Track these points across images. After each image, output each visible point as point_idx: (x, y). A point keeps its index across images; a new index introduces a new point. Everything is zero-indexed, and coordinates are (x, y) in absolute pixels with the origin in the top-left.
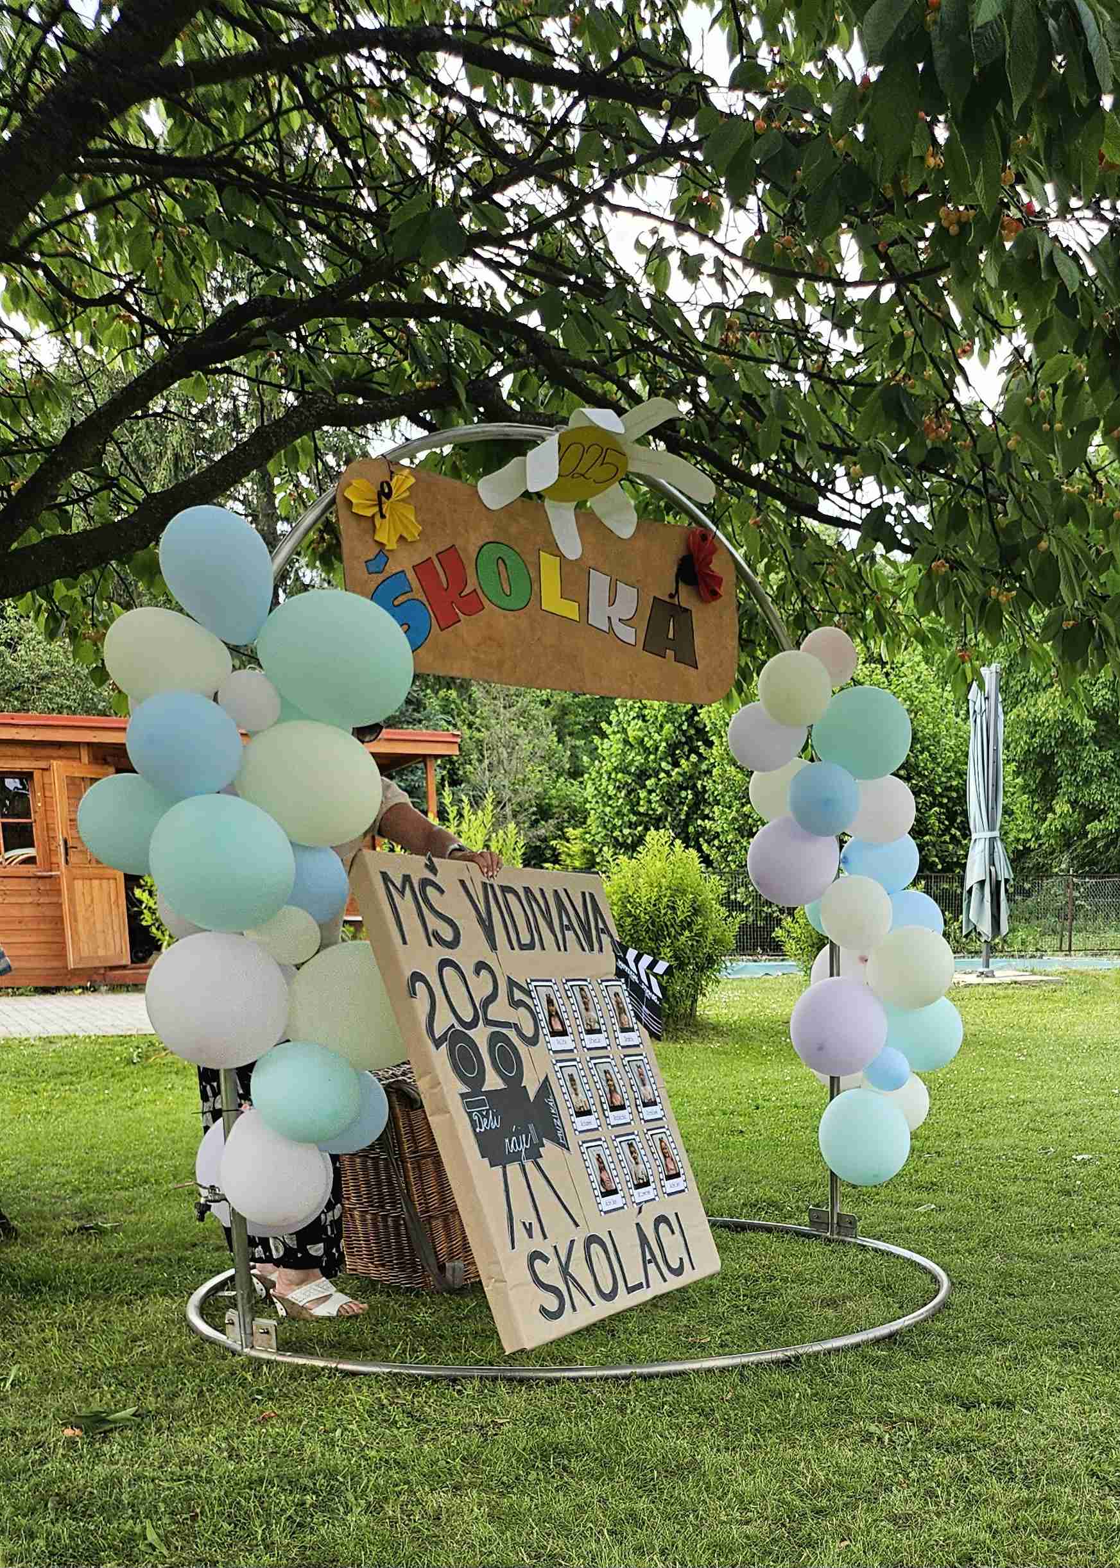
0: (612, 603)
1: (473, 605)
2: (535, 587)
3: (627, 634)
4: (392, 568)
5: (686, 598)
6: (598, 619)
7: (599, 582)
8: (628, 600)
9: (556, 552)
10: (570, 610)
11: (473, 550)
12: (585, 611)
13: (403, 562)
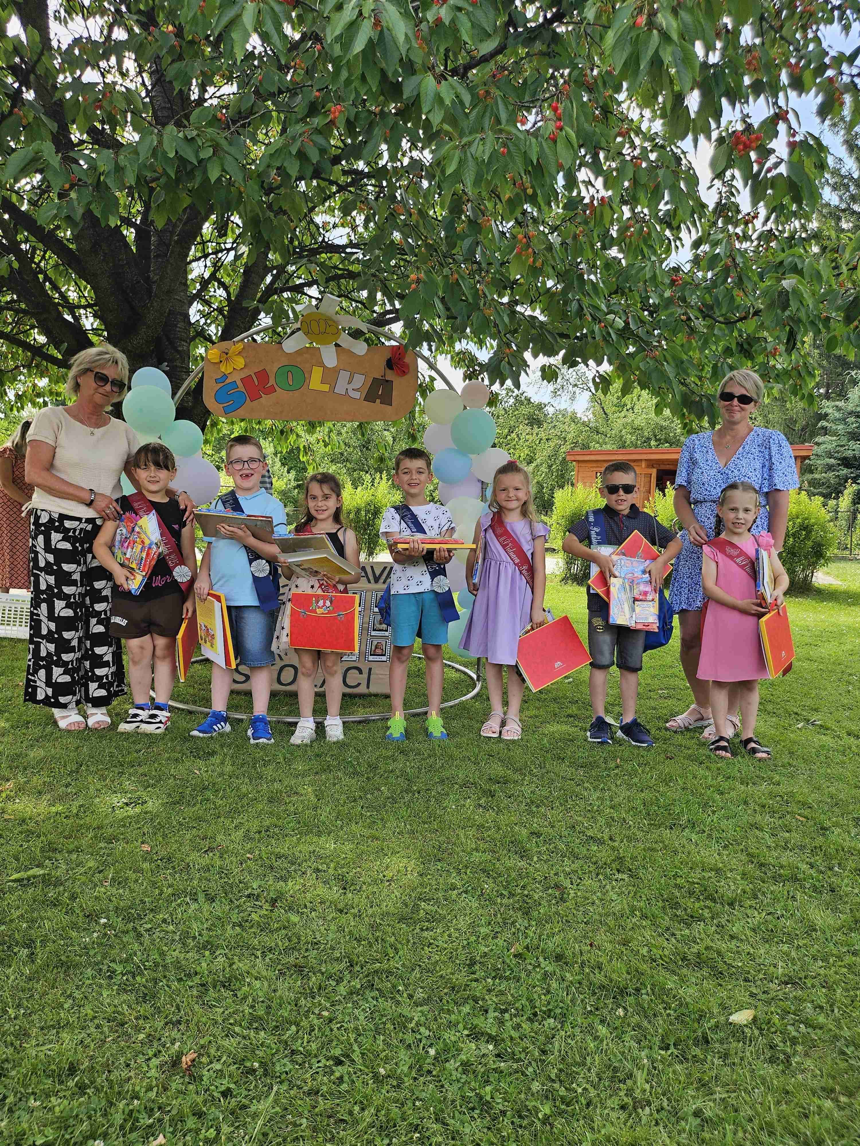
0: (349, 383)
1: (272, 390)
2: (307, 381)
3: (357, 395)
4: (227, 381)
5: (390, 375)
6: (340, 389)
7: (344, 376)
8: (359, 380)
9: (322, 364)
10: (326, 388)
11: (275, 369)
12: (333, 388)
13: (236, 378)
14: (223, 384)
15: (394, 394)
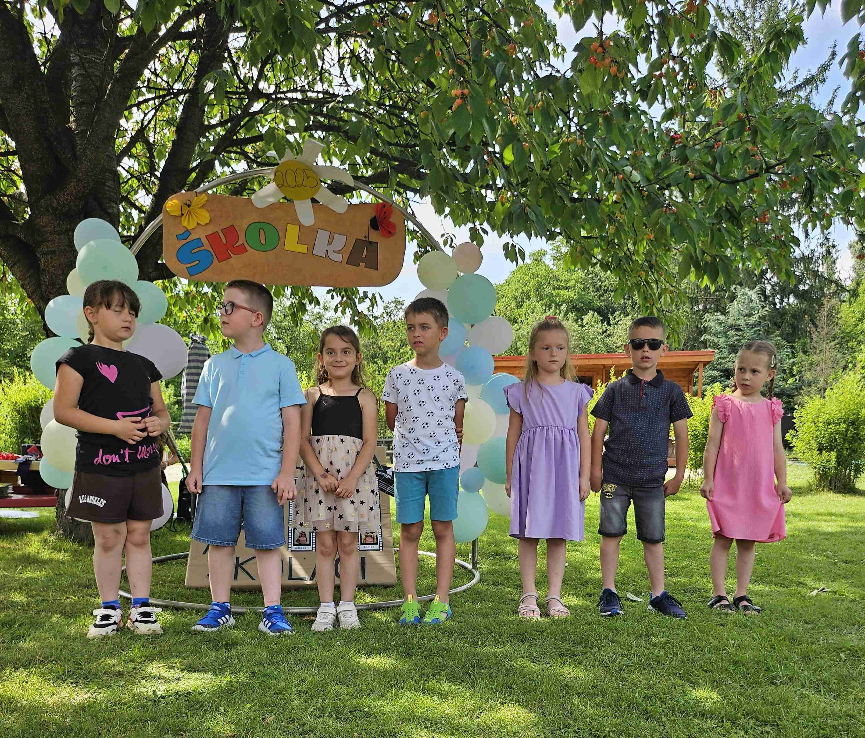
0: (329, 244)
1: (242, 250)
2: (282, 240)
3: (337, 257)
5: (374, 236)
6: (319, 251)
7: (323, 236)
8: (340, 241)
9: (297, 222)
10: (303, 249)
11: (245, 226)
12: (311, 248)
14: (185, 241)
15: (379, 257)
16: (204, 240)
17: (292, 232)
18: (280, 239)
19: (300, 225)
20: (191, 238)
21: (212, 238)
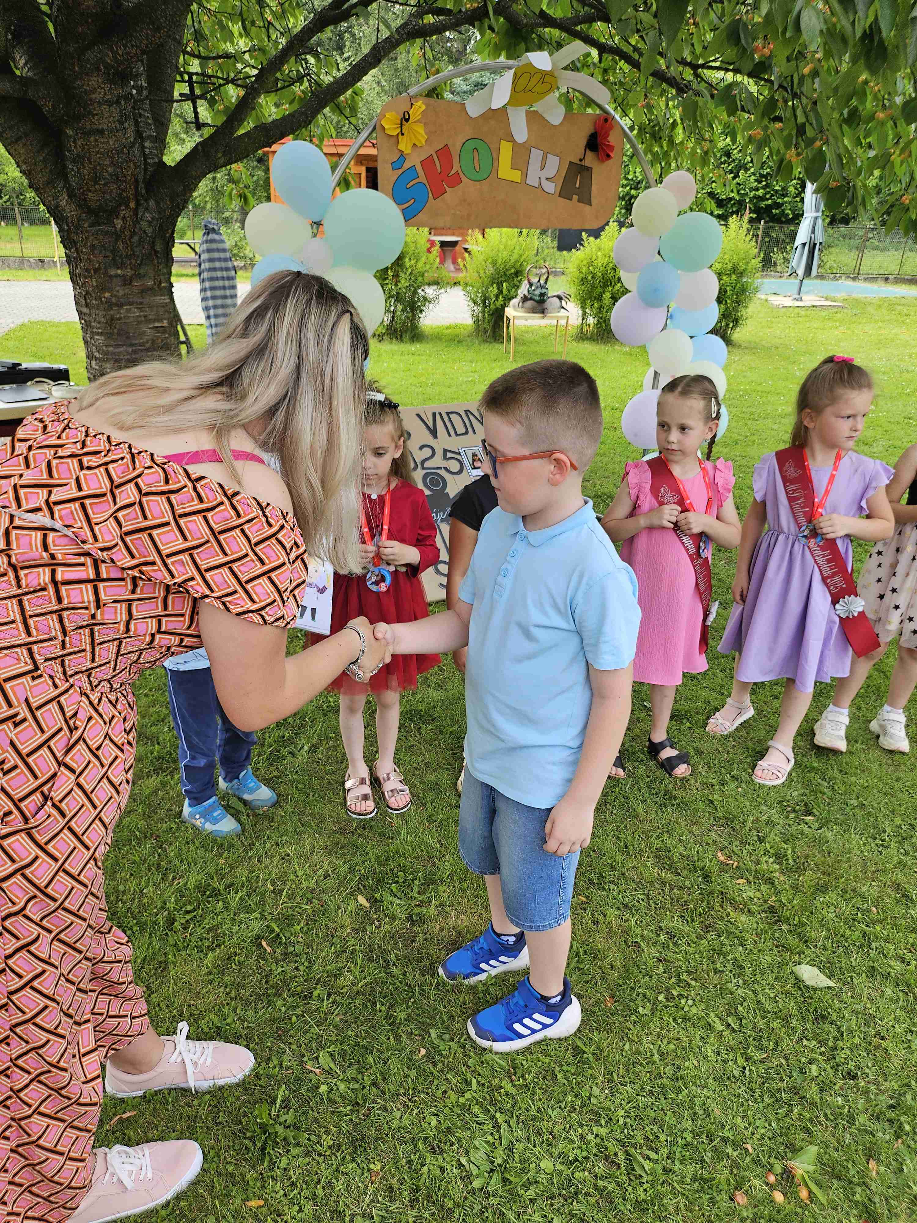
0: (542, 168)
1: (456, 181)
2: (495, 164)
3: (550, 187)
5: (590, 160)
6: (533, 180)
7: (536, 156)
8: (553, 165)
9: (510, 138)
10: (516, 176)
11: (459, 145)
12: (525, 176)
13: (414, 160)
14: (401, 171)
15: (594, 187)
16: (419, 168)
17: (506, 151)
18: (494, 161)
19: (514, 141)
20: (407, 165)
21: (427, 163)
